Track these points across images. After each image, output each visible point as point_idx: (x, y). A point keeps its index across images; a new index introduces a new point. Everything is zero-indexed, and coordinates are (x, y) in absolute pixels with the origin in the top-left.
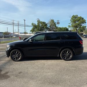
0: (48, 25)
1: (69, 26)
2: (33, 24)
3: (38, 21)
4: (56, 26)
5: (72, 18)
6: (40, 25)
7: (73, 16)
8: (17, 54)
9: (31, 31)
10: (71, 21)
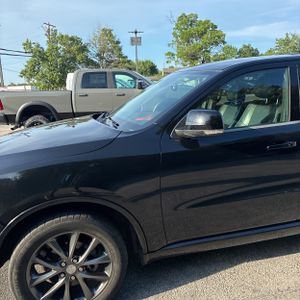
0: (90, 49)
1: (169, 54)
2: (27, 45)
3: (48, 31)
4: (121, 56)
5: (177, 25)
6: (57, 49)
7: (181, 18)
8: (78, 252)
9: (23, 73)
10: (174, 34)
